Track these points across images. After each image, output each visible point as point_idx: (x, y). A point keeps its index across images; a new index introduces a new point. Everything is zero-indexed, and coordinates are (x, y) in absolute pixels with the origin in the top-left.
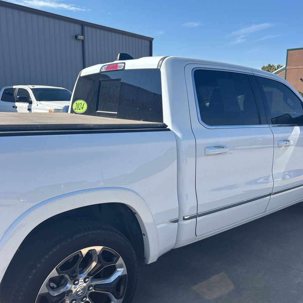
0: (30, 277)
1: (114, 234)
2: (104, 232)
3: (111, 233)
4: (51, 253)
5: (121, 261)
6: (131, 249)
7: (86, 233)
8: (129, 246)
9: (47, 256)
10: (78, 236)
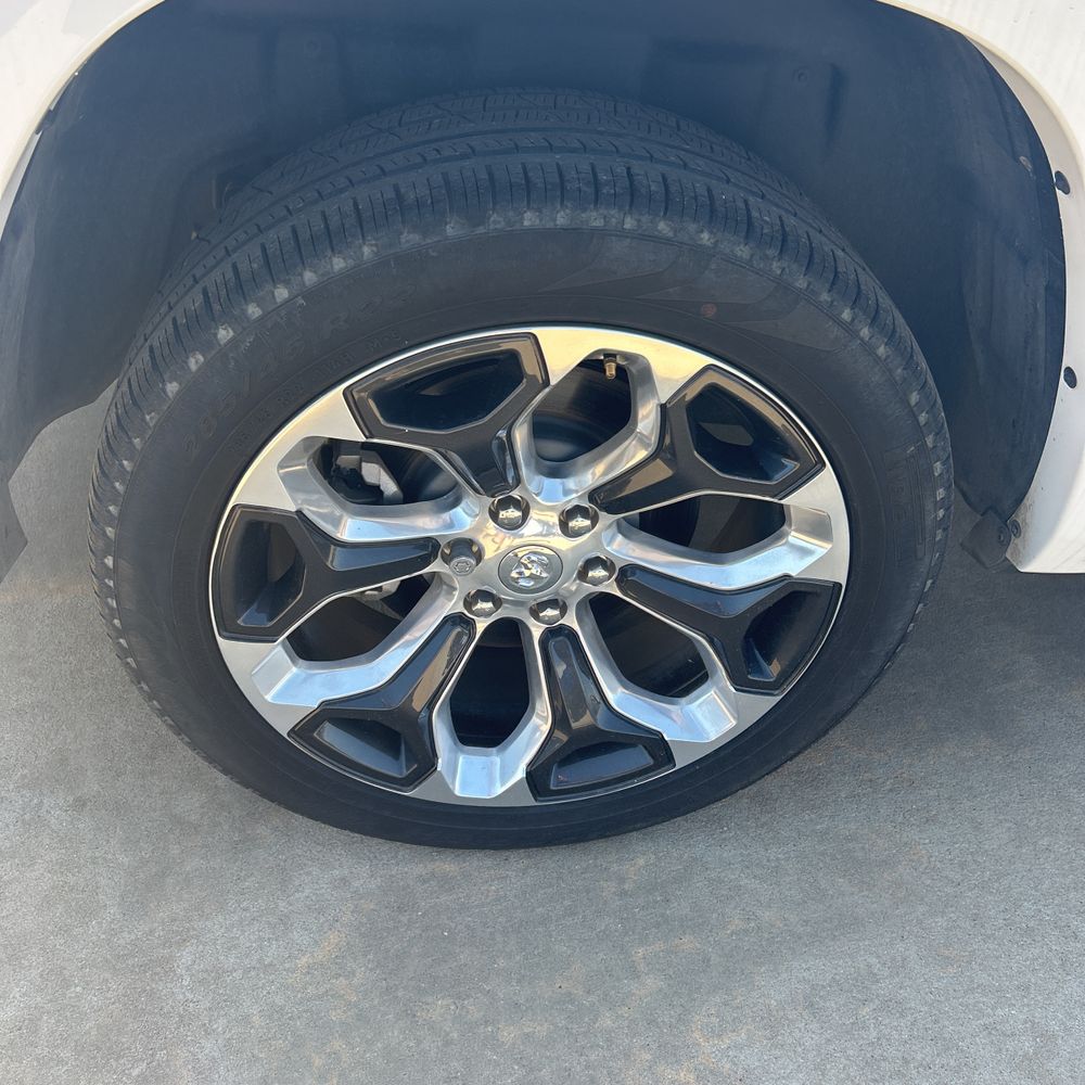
0: (172, 388)
1: (825, 297)
2: (743, 251)
3: (801, 283)
4: (309, 277)
5: (822, 493)
6: (930, 441)
7: (594, 219)
8: (923, 418)
9: (282, 293)
10: (529, 219)
